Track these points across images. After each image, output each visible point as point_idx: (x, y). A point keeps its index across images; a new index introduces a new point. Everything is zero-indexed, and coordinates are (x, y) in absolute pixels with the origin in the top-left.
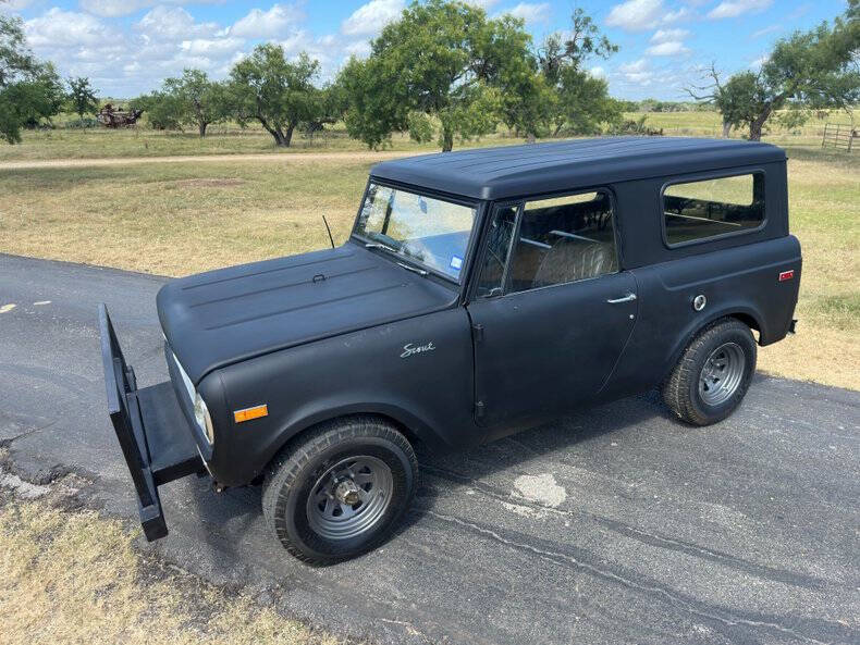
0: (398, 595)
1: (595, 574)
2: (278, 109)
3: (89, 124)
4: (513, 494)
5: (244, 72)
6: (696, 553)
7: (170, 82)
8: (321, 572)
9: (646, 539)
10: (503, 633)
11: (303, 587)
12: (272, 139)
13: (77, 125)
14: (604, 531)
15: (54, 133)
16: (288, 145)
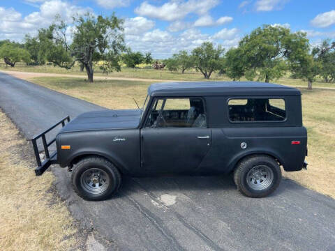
0: (97, 213)
1: (157, 227)
2: (206, 66)
3: (150, 68)
4: (159, 199)
5: (197, 52)
6: (197, 233)
7: (175, 55)
8: (84, 202)
9: (186, 224)
10: (113, 232)
11: (78, 204)
12: (203, 76)
13: (146, 68)
14: (174, 218)
15: (138, 70)
16: (208, 78)
